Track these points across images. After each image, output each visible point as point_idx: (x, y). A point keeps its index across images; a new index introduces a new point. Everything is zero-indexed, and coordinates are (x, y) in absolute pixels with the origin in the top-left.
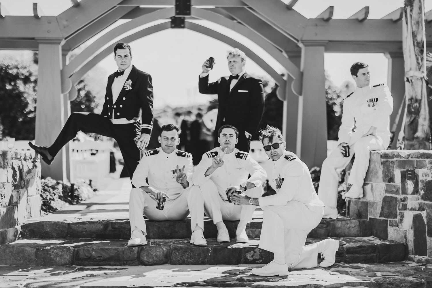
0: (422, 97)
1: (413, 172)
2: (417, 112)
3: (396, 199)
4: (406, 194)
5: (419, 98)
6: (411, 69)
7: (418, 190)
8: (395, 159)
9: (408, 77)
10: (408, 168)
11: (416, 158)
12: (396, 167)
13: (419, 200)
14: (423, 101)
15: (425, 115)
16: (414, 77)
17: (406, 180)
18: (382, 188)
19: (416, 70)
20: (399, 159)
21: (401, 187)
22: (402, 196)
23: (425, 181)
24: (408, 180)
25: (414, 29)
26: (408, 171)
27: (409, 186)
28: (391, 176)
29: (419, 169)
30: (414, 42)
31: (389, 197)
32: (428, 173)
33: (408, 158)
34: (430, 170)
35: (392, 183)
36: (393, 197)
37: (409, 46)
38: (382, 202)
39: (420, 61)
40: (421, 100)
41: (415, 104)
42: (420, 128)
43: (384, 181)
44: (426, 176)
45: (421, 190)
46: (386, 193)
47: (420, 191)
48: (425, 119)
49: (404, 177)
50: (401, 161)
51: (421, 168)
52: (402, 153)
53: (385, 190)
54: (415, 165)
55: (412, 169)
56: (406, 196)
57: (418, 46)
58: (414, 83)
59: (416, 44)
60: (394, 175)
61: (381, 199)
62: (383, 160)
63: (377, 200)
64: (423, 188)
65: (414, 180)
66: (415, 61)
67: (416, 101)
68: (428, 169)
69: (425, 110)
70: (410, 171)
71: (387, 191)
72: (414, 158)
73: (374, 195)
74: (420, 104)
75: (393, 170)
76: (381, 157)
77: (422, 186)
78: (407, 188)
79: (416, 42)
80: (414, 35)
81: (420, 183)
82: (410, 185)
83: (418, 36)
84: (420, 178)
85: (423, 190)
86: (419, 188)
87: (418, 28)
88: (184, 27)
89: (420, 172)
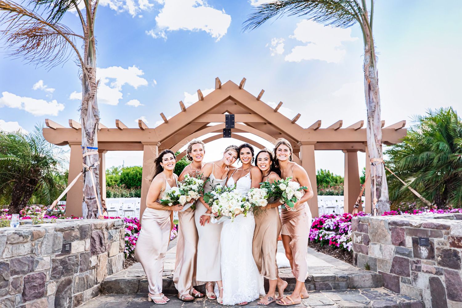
0: (382, 175)
1: (427, 240)
2: (380, 184)
3: (408, 260)
4: (420, 258)
5: (381, 175)
6: (374, 157)
7: (434, 256)
8: (404, 227)
9: (372, 162)
10: (420, 235)
11: (430, 228)
12: (406, 234)
13: (435, 264)
14: (383, 177)
15: (385, 186)
16: (377, 162)
17: (419, 245)
18: (392, 249)
19: (378, 158)
20: (409, 227)
21: (412, 251)
22: (415, 259)
23: (441, 249)
24: (421, 246)
25: (375, 132)
26: (420, 238)
27: (422, 252)
28: (402, 241)
29: (433, 238)
30: (375, 140)
31: (399, 257)
32: (445, 242)
33: (420, 227)
34: (447, 240)
35: (402, 247)
36: (405, 258)
37: (373, 143)
38: (392, 261)
39: (380, 152)
40: (382, 177)
41: (378, 179)
42: (382, 195)
43: (393, 244)
44: (442, 244)
45: (438, 257)
46: (396, 254)
47: (436, 257)
48: (385, 188)
49: (416, 242)
50: (412, 229)
51: (436, 237)
52: (412, 222)
53: (395, 251)
54: (429, 234)
55: (425, 237)
56: (419, 259)
57: (378, 142)
58: (377, 166)
59: (377, 141)
60: (405, 240)
61: (391, 258)
62: (390, 226)
63: (387, 258)
64: (440, 255)
65: (429, 247)
66: (377, 152)
67: (379, 177)
68: (444, 239)
69: (385, 183)
70: (423, 238)
71: (397, 252)
72: (428, 228)
73: (384, 254)
74: (381, 179)
75: (404, 236)
76: (389, 223)
77: (438, 253)
78: (421, 253)
79: (377, 140)
80: (375, 136)
81: (436, 250)
82: (424, 251)
83: (378, 136)
84: (436, 246)
85: (440, 257)
86: (435, 255)
87: (378, 131)
88: (230, 137)
89: (436, 241)
